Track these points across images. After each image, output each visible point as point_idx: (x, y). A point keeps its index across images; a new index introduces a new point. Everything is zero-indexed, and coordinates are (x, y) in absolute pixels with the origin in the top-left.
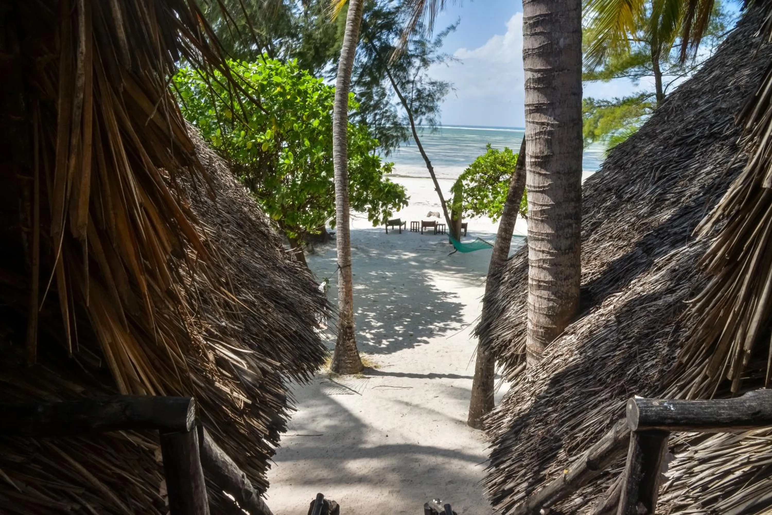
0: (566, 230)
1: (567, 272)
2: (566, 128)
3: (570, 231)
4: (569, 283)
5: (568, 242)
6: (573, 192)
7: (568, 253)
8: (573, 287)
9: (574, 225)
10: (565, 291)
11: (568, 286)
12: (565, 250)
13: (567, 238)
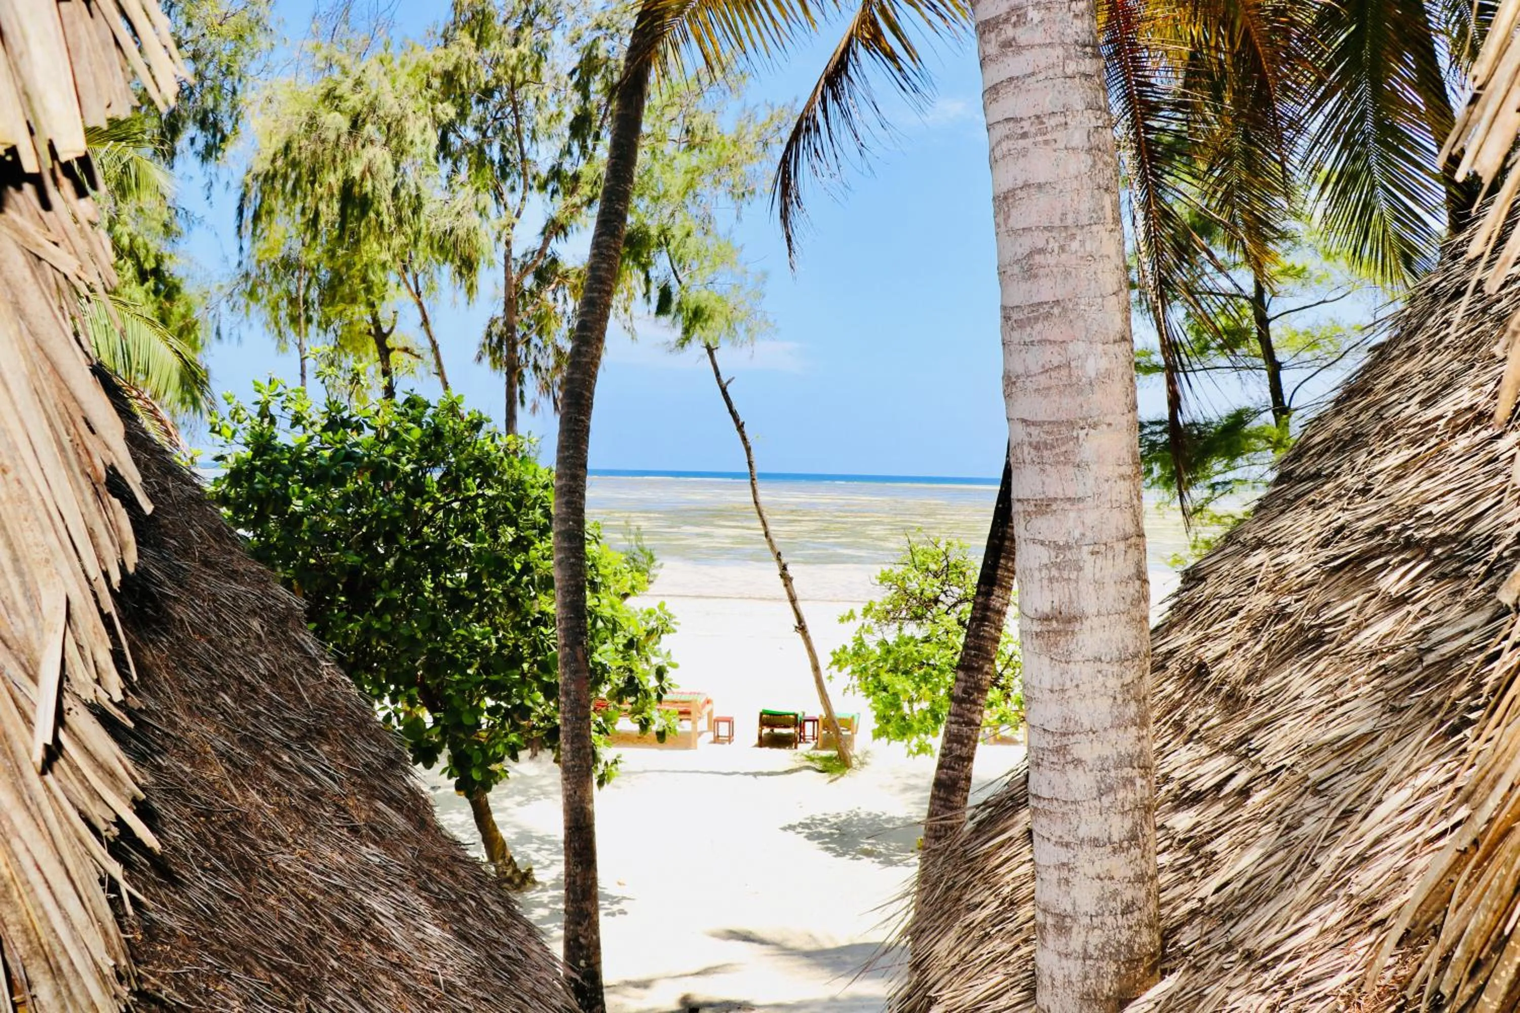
0: (1121, 795)
1: (1128, 895)
2: (1110, 556)
3: (1131, 796)
4: (1133, 922)
5: (1128, 824)
6: (1133, 703)
7: (1128, 849)
8: (1144, 929)
9: (1139, 782)
10: (1123, 940)
11: (1130, 927)
12: (1121, 842)
13: (1124, 813)
